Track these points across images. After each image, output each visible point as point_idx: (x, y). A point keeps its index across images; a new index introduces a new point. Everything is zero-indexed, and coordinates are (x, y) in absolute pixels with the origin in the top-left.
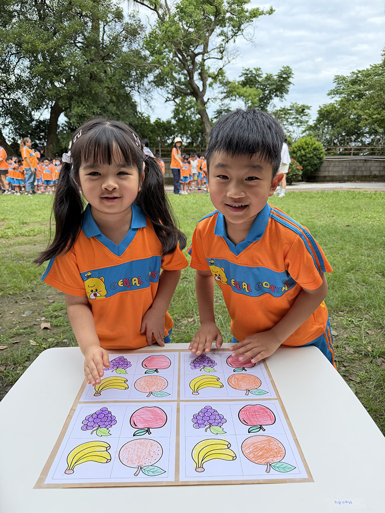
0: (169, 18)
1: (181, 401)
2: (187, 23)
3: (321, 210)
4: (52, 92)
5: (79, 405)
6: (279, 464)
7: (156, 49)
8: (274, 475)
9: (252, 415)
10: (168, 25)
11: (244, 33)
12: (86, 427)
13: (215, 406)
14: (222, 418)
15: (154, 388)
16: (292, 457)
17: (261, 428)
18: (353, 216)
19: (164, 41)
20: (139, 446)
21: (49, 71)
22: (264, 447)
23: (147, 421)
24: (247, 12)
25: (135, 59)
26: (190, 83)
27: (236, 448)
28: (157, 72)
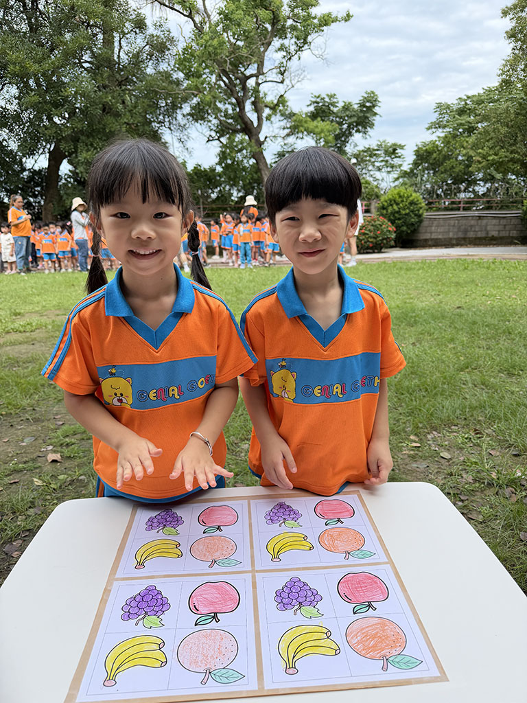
0: (210, 27)
1: (257, 571)
2: (234, 34)
3: (422, 287)
4: (50, 131)
5: (116, 584)
6: (400, 658)
7: (193, 69)
8: (394, 673)
9: (356, 588)
10: (208, 37)
11: (312, 47)
12: (127, 616)
13: (304, 577)
14: (315, 594)
15: (218, 554)
16: (416, 647)
17: (370, 606)
18: (465, 295)
19: (204, 59)
20: (204, 640)
21: (45, 102)
22: (376, 634)
23: (212, 603)
24: (315, 18)
25: (164, 84)
26: (241, 116)
27: (338, 636)
28: (195, 101)
